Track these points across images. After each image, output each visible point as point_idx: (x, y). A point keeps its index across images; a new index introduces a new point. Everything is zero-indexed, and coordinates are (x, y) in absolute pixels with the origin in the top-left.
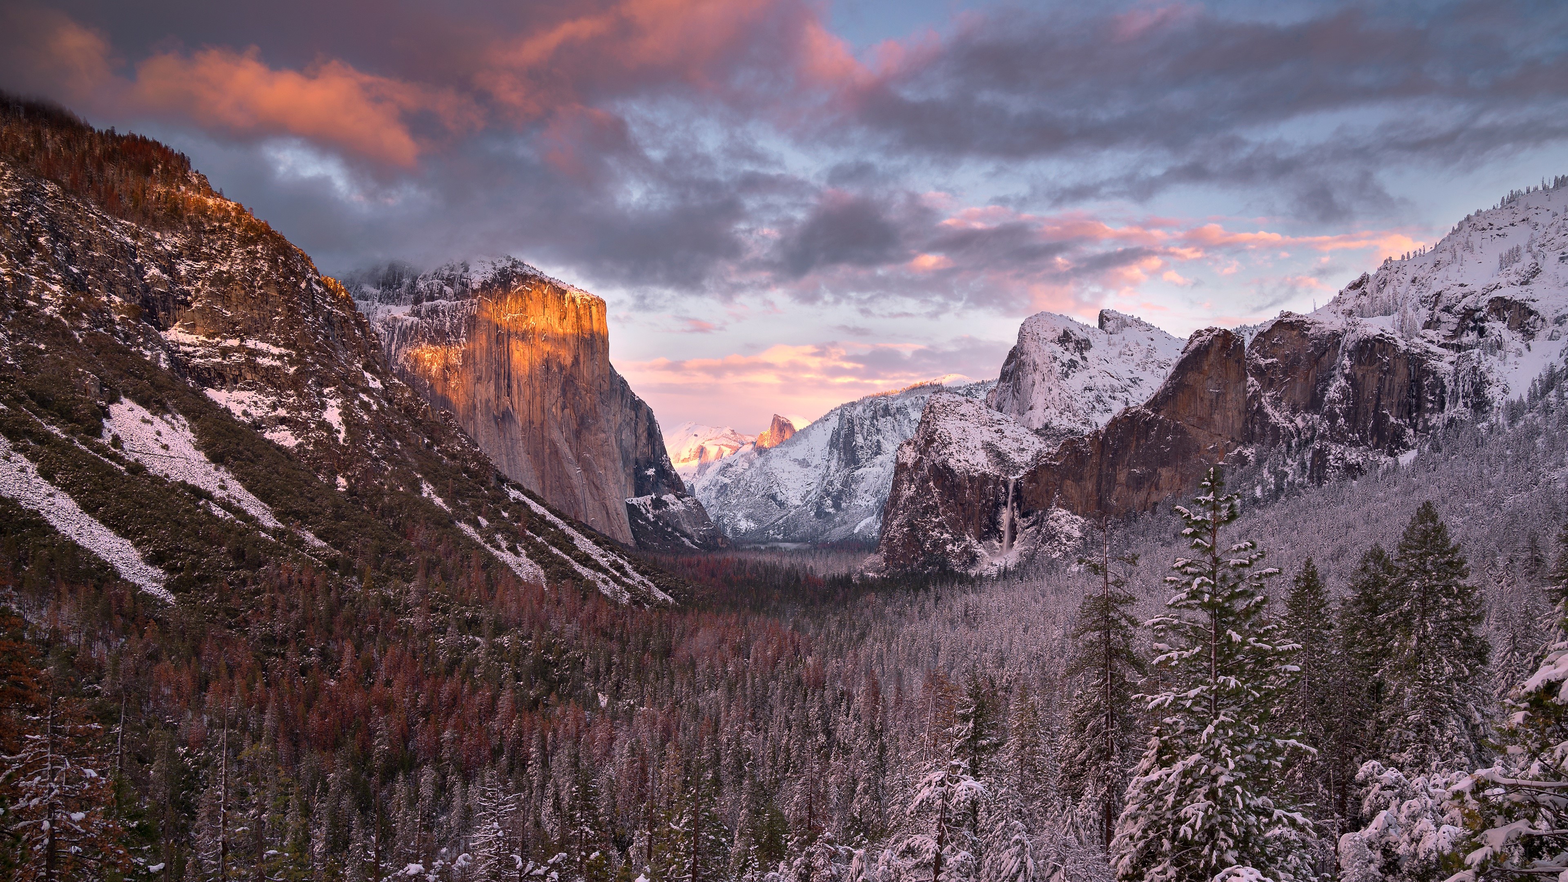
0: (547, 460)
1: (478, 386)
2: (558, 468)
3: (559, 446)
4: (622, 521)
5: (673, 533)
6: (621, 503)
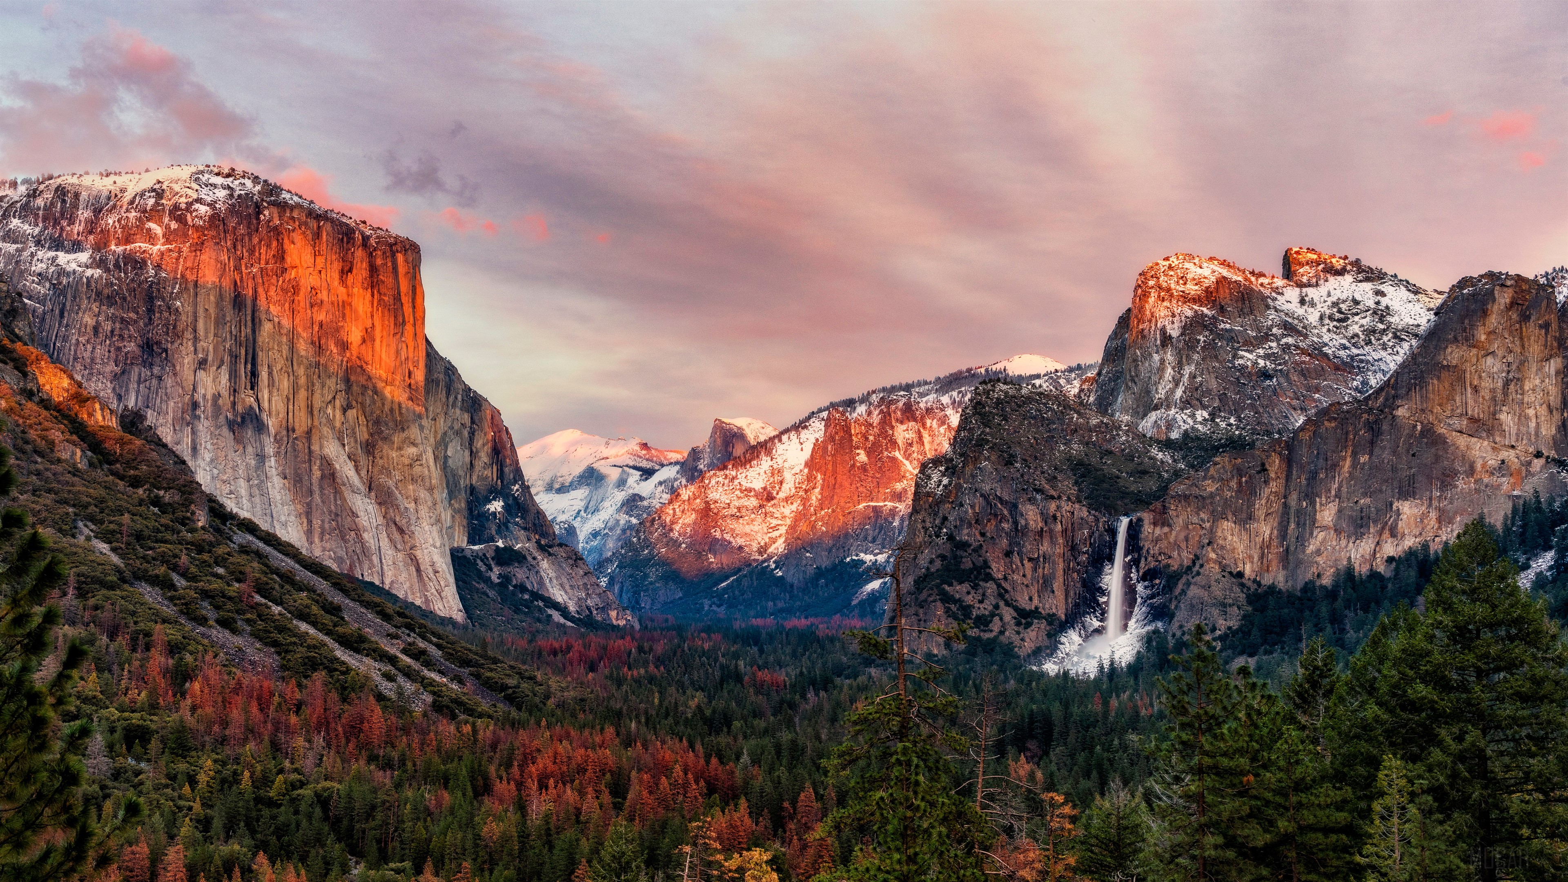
0: (316, 488)
1: (201, 374)
2: (335, 500)
3: (337, 467)
4: (442, 583)
5: (532, 602)
6: (443, 555)
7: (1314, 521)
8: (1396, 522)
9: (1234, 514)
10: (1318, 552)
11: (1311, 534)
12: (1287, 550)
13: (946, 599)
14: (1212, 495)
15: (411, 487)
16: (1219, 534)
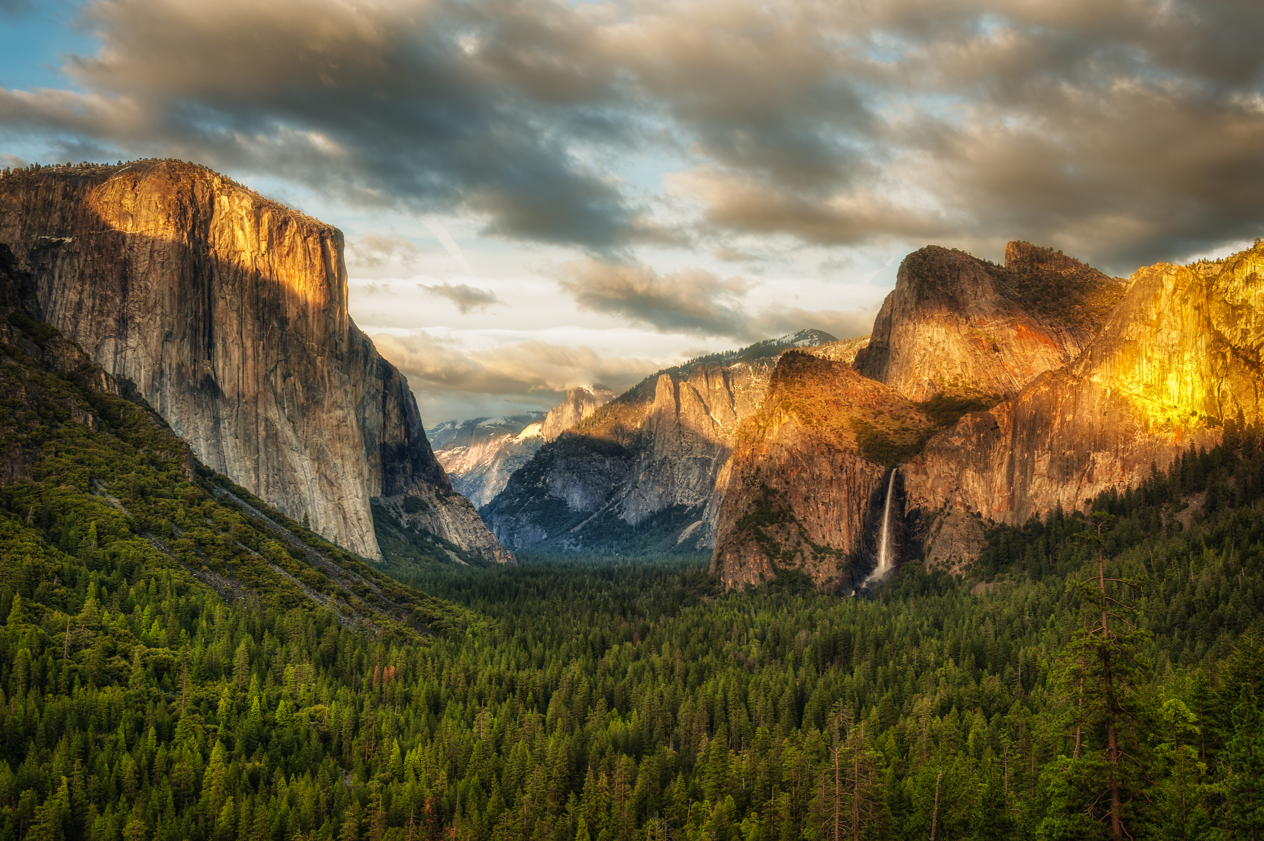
2: (278, 457)
3: (279, 427)
4: (364, 529)
5: (434, 544)
6: (364, 504)
7: (1033, 470)
8: (1092, 469)
9: (974, 465)
10: (1036, 495)
11: (1031, 480)
12: (1013, 494)
13: (761, 538)
14: (958, 449)
15: (338, 445)
16: (964, 481)
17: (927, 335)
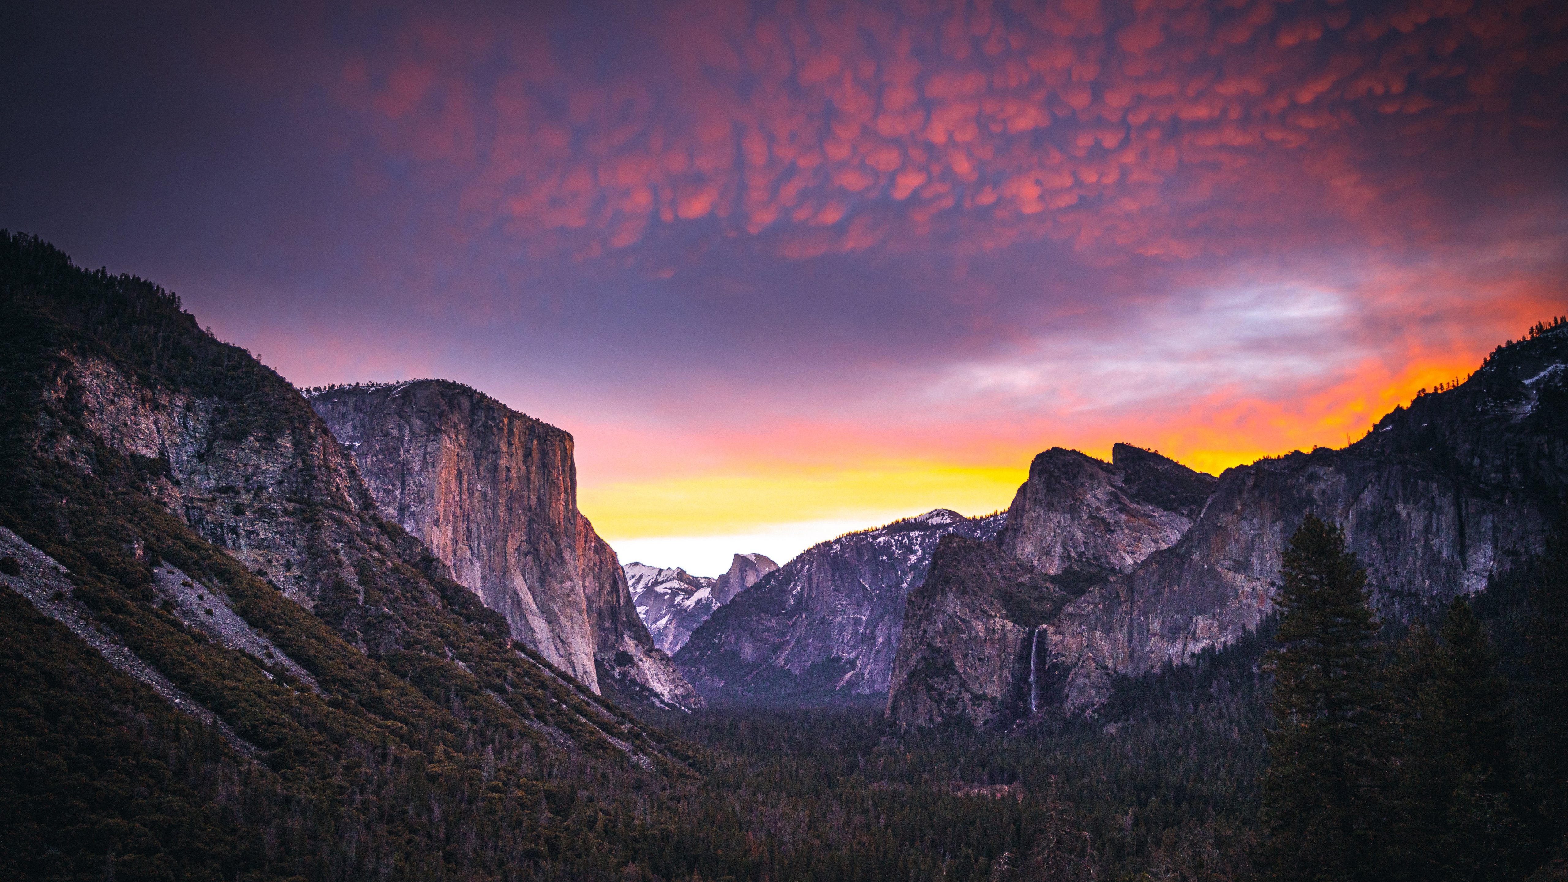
3: (522, 595)
7: (1149, 630)
8: (1196, 628)
9: (1102, 626)
10: (1151, 652)
11: (1147, 639)
12: (1133, 651)
13: (929, 688)
14: (1088, 614)
15: (568, 610)
16: (1093, 640)
17: (1056, 520)
